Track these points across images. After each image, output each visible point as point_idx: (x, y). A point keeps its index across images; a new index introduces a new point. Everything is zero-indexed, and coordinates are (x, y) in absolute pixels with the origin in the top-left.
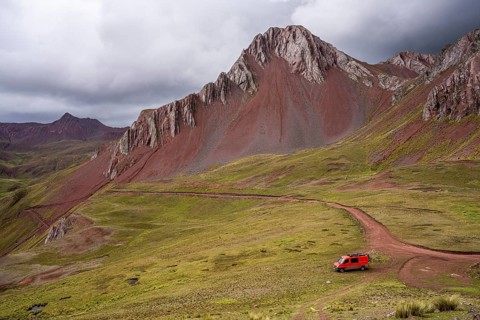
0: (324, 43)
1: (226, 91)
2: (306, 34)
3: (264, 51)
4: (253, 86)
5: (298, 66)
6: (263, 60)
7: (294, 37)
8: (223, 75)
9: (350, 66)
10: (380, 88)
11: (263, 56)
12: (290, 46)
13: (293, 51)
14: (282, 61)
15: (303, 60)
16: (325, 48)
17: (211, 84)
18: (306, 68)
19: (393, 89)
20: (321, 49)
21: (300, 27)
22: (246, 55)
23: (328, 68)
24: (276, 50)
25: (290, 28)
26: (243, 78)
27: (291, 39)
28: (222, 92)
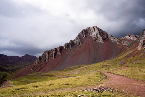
0: (104, 31)
1: (72, 45)
2: (98, 29)
3: (85, 34)
4: (81, 44)
5: (95, 38)
6: (85, 37)
7: (94, 30)
8: (71, 41)
9: (112, 38)
10: (122, 45)
11: (84, 35)
12: (93, 32)
13: (94, 34)
14: (90, 37)
15: (97, 36)
16: (104, 33)
17: (67, 43)
18: (98, 39)
19: (127, 45)
20: (103, 33)
21: (96, 27)
22: (79, 35)
23: (105, 39)
24: (89, 34)
25: (93, 27)
26: (78, 42)
27: (93, 30)
28: (71, 46)
